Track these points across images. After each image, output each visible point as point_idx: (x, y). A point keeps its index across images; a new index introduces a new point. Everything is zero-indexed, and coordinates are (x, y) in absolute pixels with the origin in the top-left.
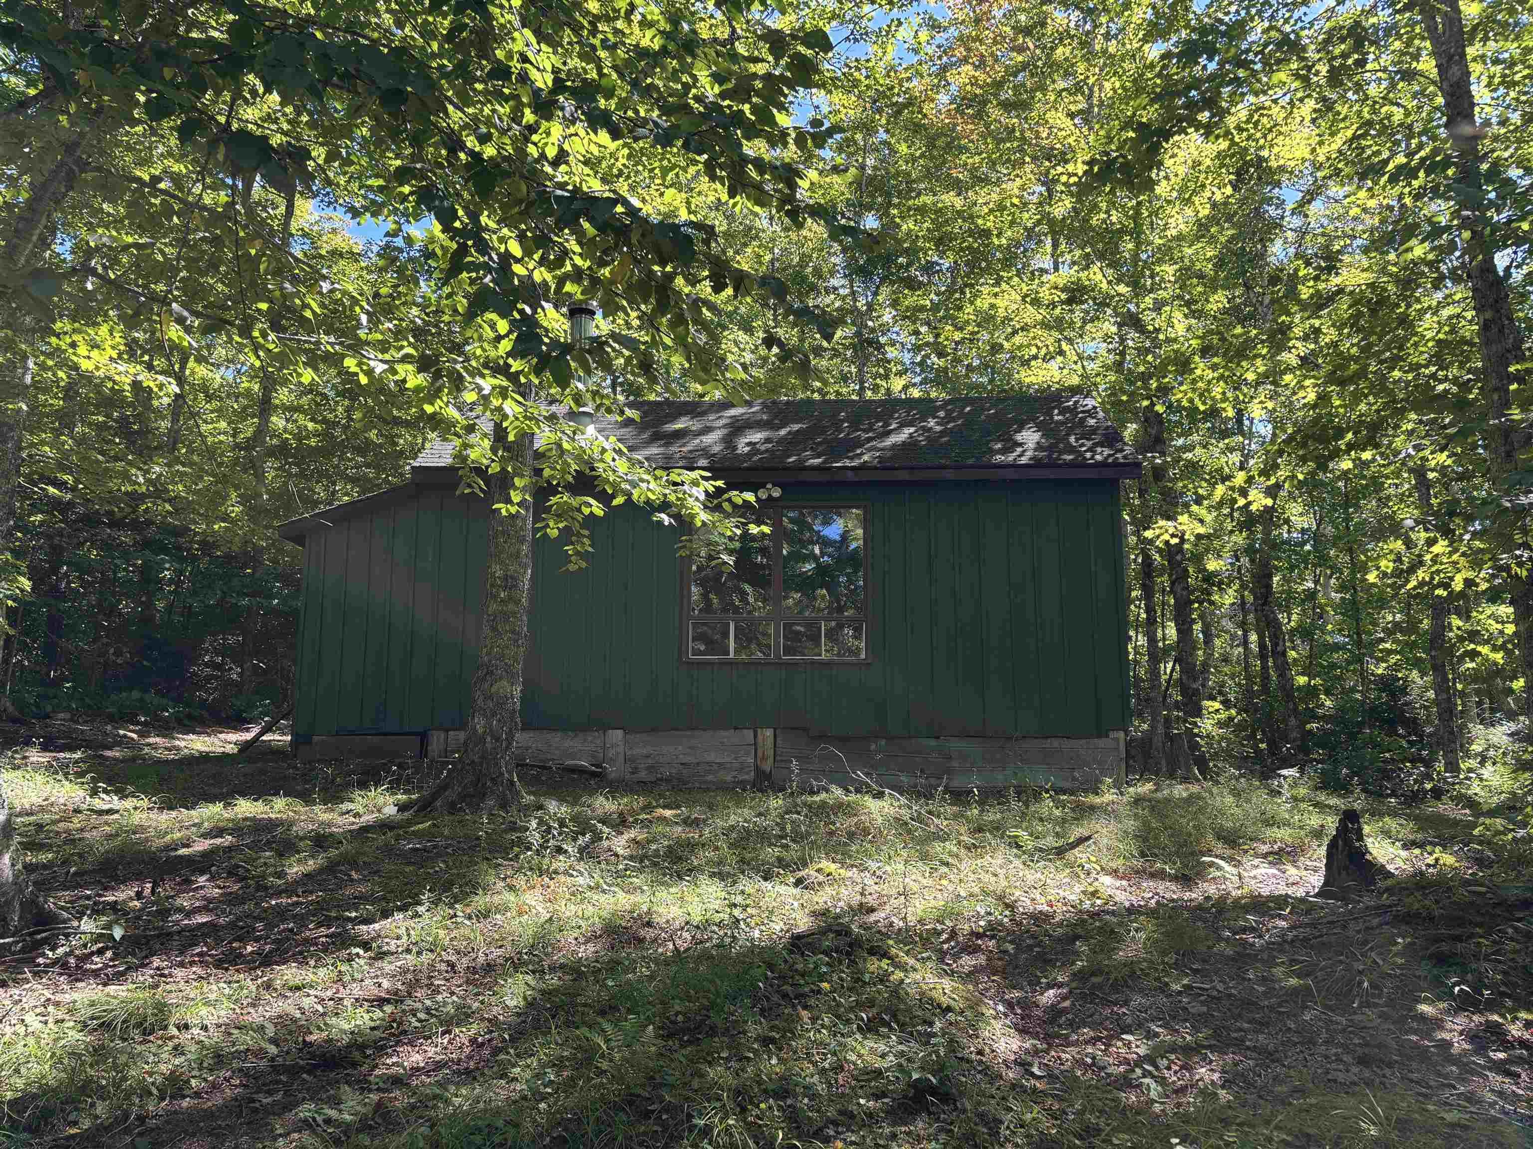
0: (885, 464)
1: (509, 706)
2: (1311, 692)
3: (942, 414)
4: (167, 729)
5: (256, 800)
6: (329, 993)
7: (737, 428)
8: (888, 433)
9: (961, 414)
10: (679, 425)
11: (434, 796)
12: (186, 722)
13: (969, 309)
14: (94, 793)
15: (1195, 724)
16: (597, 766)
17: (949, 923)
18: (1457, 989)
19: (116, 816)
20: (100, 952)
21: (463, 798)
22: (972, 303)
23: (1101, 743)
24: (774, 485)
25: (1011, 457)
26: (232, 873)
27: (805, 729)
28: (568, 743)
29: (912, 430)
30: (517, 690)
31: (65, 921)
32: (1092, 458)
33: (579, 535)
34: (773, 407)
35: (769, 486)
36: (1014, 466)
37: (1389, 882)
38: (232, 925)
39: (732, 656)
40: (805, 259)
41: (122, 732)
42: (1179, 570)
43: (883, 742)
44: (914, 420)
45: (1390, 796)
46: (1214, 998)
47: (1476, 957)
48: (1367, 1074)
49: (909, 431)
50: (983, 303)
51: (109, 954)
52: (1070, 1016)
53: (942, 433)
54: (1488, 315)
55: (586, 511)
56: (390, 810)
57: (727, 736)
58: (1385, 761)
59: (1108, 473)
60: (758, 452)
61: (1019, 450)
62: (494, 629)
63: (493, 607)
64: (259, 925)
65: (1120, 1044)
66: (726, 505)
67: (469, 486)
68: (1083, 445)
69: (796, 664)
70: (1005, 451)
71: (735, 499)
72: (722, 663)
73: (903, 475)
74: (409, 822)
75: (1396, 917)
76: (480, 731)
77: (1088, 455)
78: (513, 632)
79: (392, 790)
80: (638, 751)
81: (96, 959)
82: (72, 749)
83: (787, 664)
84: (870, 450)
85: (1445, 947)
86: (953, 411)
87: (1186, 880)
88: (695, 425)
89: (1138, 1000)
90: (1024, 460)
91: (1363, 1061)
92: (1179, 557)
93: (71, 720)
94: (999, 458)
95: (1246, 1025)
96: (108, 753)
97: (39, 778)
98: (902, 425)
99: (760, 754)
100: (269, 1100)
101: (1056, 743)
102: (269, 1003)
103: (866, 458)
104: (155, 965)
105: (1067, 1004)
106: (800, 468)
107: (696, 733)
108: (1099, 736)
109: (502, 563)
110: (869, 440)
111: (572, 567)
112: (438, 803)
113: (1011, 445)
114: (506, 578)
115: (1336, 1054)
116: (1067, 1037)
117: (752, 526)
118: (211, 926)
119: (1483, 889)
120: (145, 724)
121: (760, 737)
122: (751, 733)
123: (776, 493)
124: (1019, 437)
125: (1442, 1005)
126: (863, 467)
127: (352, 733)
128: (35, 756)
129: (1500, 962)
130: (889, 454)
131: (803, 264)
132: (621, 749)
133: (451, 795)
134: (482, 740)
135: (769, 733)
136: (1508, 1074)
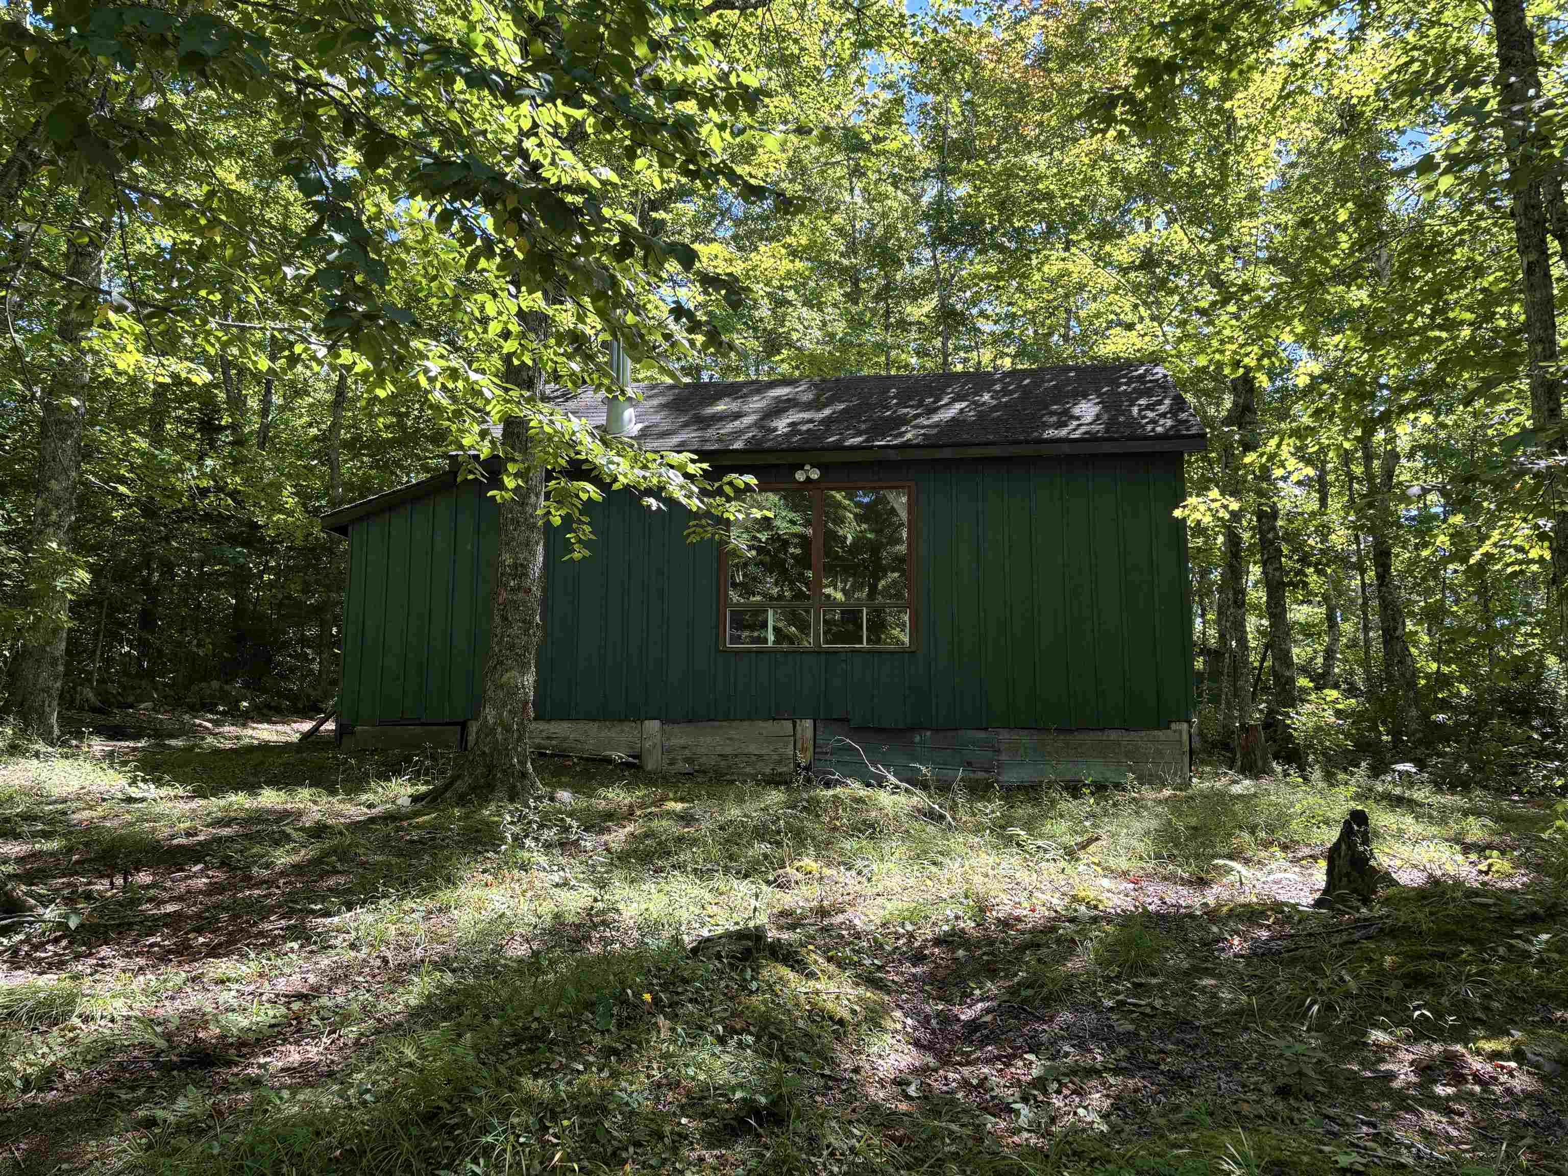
0: (929, 443)
1: (521, 695)
2: (1442, 681)
3: (998, 387)
4: (244, 719)
5: (280, 789)
6: (252, 988)
7: (779, 408)
8: (936, 410)
9: (1019, 386)
10: (720, 407)
11: (447, 787)
12: (265, 711)
13: (1037, 277)
14: (133, 782)
15: (1287, 715)
16: (634, 757)
17: (909, 927)
18: (1417, 1013)
19: (145, 804)
20: (56, 941)
21: (473, 789)
22: (1039, 270)
23: (1160, 734)
24: (813, 466)
25: (1063, 432)
26: (225, 864)
27: (844, 720)
28: (605, 734)
29: (964, 404)
30: (529, 679)
31: (31, 909)
32: (1153, 430)
33: (580, 522)
34: (820, 387)
35: (807, 467)
36: (1066, 440)
37: (1392, 891)
38: (199, 916)
39: (770, 644)
40: (891, 230)
41: (197, 721)
42: (1271, 549)
43: (928, 733)
44: (968, 395)
45: (1514, 792)
46: (1147, 1015)
47: (1456, 979)
48: (1280, 1106)
49: (958, 406)
50: (1051, 269)
51: (64, 943)
52: (985, 1032)
53: (994, 408)
54: (1533, 257)
55: (584, 497)
56: (404, 801)
57: (769, 727)
58: (1511, 755)
59: (1166, 446)
60: (800, 432)
61: (1075, 423)
62: (505, 618)
63: (504, 595)
64: (224, 916)
65: (1021, 1063)
66: (727, 489)
67: (471, 472)
68: (1145, 417)
69: (836, 653)
70: (1061, 425)
71: (736, 482)
72: (759, 652)
73: (947, 453)
74: (417, 814)
75: (1381, 930)
76: (491, 721)
77: (1149, 428)
78: (524, 622)
79: (412, 782)
80: (675, 742)
81: (50, 947)
82: (136, 737)
83: (827, 653)
84: (915, 427)
85: (1425, 967)
86: (1010, 384)
87: (1201, 883)
88: (734, 406)
89: (1065, 1016)
90: (1076, 435)
91: (1283, 1092)
92: (1270, 536)
93: (154, 709)
94: (1050, 433)
95: (1170, 1047)
96: (173, 742)
97: (88, 766)
98: (954, 401)
99: (799, 745)
100: (129, 1096)
101: (1113, 735)
102: (188, 997)
103: (909, 436)
104: (102, 954)
105: (988, 1018)
106: (838, 447)
107: (735, 724)
108: (1158, 728)
109: (512, 551)
110: (916, 416)
111: (576, 556)
112: (448, 795)
113: (1066, 417)
114: (515, 566)
115: (1256, 1083)
116: (968, 1054)
117: (754, 510)
118: (178, 915)
119: (1491, 901)
120: (223, 713)
121: (798, 727)
122: (789, 724)
123: (815, 475)
124: (1076, 411)
125: (1401, 1032)
126: (906, 445)
127: (395, 724)
128: (98, 745)
129: (1484, 984)
130: (935, 431)
131: (886, 237)
132: (657, 740)
133: (461, 786)
134: (493, 731)
135: (808, 723)
136: (1449, 1112)
